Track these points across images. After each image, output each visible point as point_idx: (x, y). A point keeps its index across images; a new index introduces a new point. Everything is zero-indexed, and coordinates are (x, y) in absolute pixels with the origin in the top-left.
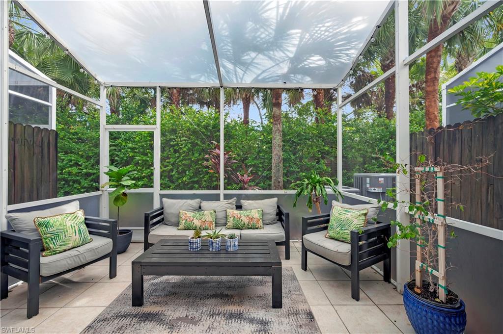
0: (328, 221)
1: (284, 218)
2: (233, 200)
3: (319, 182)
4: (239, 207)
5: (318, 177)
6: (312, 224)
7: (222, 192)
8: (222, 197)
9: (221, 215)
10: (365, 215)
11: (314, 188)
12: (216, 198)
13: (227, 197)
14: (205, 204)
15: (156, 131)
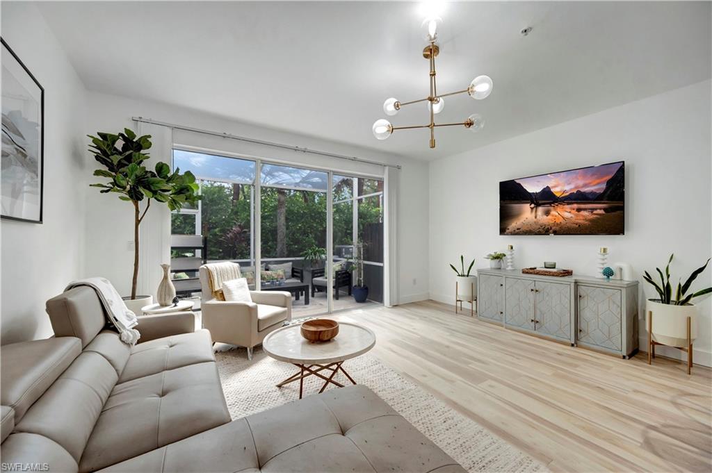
0: (324, 272)
1: (298, 274)
4: (267, 270)
6: (316, 273)
11: (315, 256)
15: (198, 214)
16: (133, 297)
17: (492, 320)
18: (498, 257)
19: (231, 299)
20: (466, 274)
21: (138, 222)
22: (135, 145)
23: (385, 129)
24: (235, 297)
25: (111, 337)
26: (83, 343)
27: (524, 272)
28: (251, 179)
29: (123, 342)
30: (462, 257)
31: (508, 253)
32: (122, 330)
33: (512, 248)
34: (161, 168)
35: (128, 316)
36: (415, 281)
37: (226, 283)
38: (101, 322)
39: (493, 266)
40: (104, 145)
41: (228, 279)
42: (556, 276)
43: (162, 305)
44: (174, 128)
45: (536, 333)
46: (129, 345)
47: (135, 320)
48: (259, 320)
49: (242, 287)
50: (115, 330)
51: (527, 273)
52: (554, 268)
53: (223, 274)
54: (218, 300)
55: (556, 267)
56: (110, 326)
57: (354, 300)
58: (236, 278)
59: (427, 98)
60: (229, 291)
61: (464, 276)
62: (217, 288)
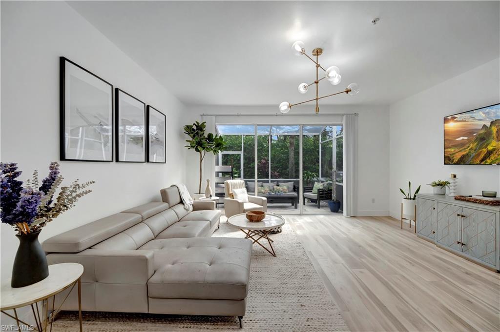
0: (312, 189)
1: (296, 190)
2: (276, 182)
3: (310, 175)
4: (278, 186)
5: (310, 173)
6: (307, 190)
7: (270, 179)
8: (270, 181)
9: (271, 188)
10: (323, 185)
11: (308, 178)
12: (268, 182)
13: (272, 181)
14: (264, 184)
15: (242, 153)
16: (200, 193)
17: (427, 238)
18: (442, 185)
19: (237, 198)
20: (412, 197)
21: (201, 160)
22: (200, 127)
23: (286, 107)
24: (239, 198)
25: (181, 206)
26: (169, 205)
27: (456, 199)
28: (268, 131)
29: (185, 209)
30: (410, 183)
31: (451, 181)
32: (186, 205)
33: (455, 176)
34: (210, 135)
35: (189, 200)
36: (373, 201)
37: (234, 190)
38: (179, 200)
39: (436, 192)
40: (189, 130)
41: (237, 188)
42: (487, 204)
43: (207, 198)
44: (216, 116)
45: (463, 254)
46: (187, 210)
47: (192, 201)
48: (244, 210)
49: (244, 193)
50: (183, 204)
51: (459, 199)
52: (495, 197)
53: (235, 186)
54: (231, 198)
55: (497, 196)
56: (181, 202)
57: (330, 210)
58: (241, 188)
59: (314, 82)
60: (236, 194)
61: (410, 199)
62: (231, 192)
